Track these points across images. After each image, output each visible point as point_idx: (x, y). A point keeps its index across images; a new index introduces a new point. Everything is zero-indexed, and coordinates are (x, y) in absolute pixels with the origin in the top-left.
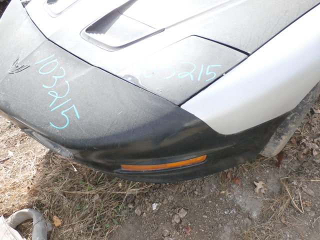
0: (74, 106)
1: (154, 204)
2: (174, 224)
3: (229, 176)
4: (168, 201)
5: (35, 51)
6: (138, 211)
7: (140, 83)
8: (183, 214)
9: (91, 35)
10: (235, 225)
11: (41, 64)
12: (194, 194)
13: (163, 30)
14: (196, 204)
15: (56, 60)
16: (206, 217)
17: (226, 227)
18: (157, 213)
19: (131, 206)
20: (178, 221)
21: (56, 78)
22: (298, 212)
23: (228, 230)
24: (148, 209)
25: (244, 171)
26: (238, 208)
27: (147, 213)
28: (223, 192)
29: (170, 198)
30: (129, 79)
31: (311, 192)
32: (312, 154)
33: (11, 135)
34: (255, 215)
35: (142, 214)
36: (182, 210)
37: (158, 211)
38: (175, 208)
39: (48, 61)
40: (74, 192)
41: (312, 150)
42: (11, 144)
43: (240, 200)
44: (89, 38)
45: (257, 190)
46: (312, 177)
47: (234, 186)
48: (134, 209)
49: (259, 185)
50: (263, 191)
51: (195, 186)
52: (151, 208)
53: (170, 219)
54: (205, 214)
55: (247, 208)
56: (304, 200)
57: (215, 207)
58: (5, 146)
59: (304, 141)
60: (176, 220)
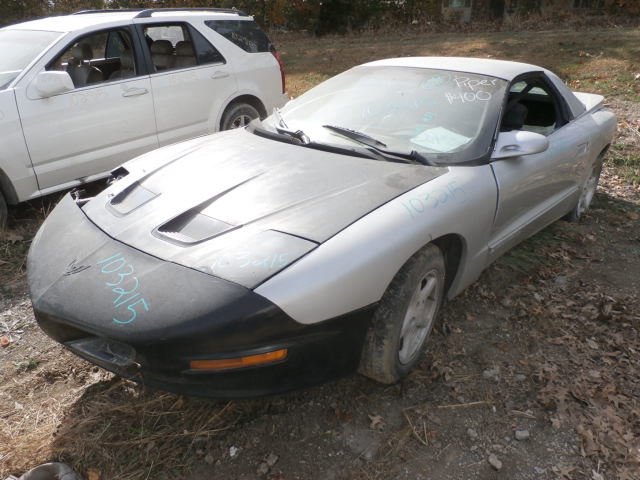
0: (143, 300)
1: (232, 448)
2: (259, 475)
3: (337, 412)
4: (253, 445)
5: (97, 251)
6: (209, 458)
7: (214, 273)
8: (272, 461)
9: (164, 233)
10: (342, 467)
11: (105, 263)
12: (289, 436)
13: (241, 226)
14: (291, 449)
15: (122, 259)
16: (303, 462)
17: (329, 472)
18: (237, 460)
19: (200, 452)
20: (265, 471)
21: (122, 275)
22: (421, 444)
23: (331, 474)
24: (224, 456)
25: (358, 406)
26: (348, 449)
27: (222, 461)
28: (329, 432)
29: (256, 440)
30: (203, 270)
31: (438, 420)
32: (445, 379)
33: (22, 382)
34: (369, 456)
35: (215, 461)
36: (271, 455)
37: (238, 458)
38: (261, 455)
39: (114, 259)
40: (117, 444)
41: (444, 374)
42: (19, 394)
43: (351, 441)
44: (162, 236)
45: (373, 425)
46: (439, 403)
47: (344, 425)
48: (204, 456)
49: (376, 420)
50: (380, 426)
51: (290, 427)
52: (228, 454)
53: (255, 468)
54: (303, 459)
55: (360, 449)
56: (428, 431)
57: (316, 449)
58: (10, 397)
59: (435, 364)
60: (263, 469)
